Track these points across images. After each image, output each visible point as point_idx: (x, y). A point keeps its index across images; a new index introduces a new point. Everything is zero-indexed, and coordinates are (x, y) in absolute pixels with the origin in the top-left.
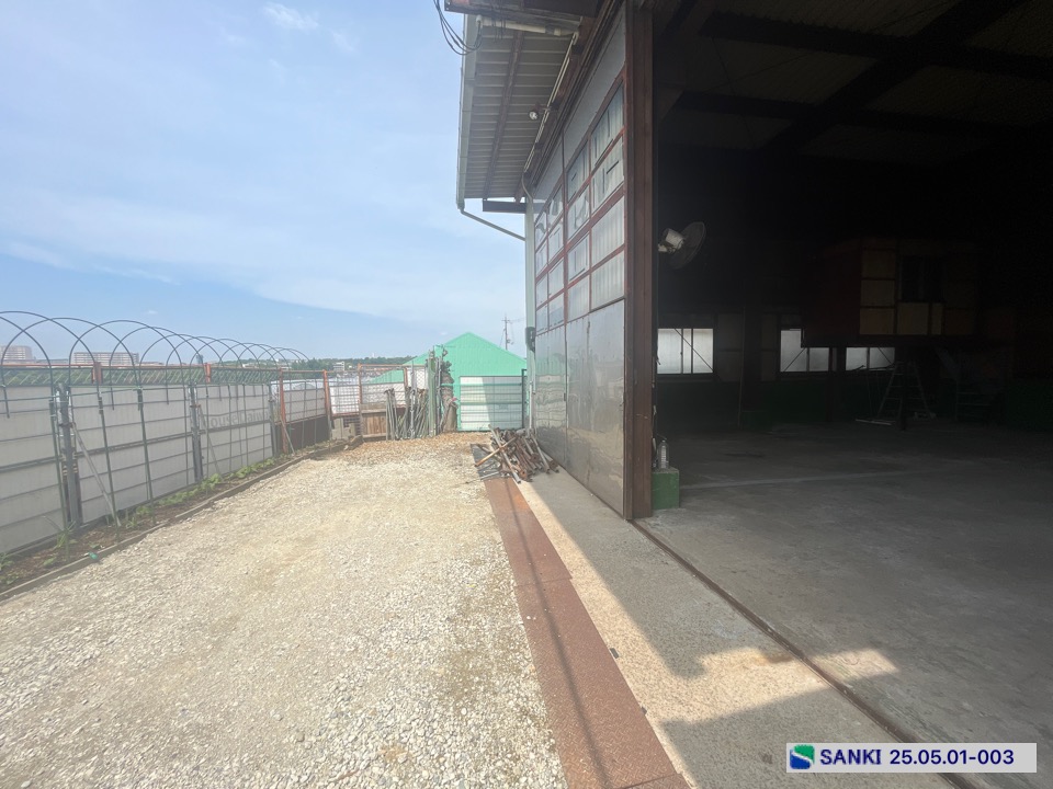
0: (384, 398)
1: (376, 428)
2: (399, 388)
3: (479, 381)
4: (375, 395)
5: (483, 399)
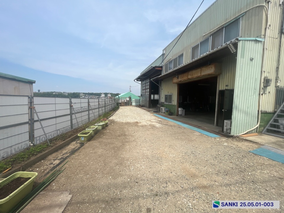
0: (124, 101)
1: (123, 104)
2: (125, 100)
3: (134, 100)
4: (123, 101)
5: (134, 102)
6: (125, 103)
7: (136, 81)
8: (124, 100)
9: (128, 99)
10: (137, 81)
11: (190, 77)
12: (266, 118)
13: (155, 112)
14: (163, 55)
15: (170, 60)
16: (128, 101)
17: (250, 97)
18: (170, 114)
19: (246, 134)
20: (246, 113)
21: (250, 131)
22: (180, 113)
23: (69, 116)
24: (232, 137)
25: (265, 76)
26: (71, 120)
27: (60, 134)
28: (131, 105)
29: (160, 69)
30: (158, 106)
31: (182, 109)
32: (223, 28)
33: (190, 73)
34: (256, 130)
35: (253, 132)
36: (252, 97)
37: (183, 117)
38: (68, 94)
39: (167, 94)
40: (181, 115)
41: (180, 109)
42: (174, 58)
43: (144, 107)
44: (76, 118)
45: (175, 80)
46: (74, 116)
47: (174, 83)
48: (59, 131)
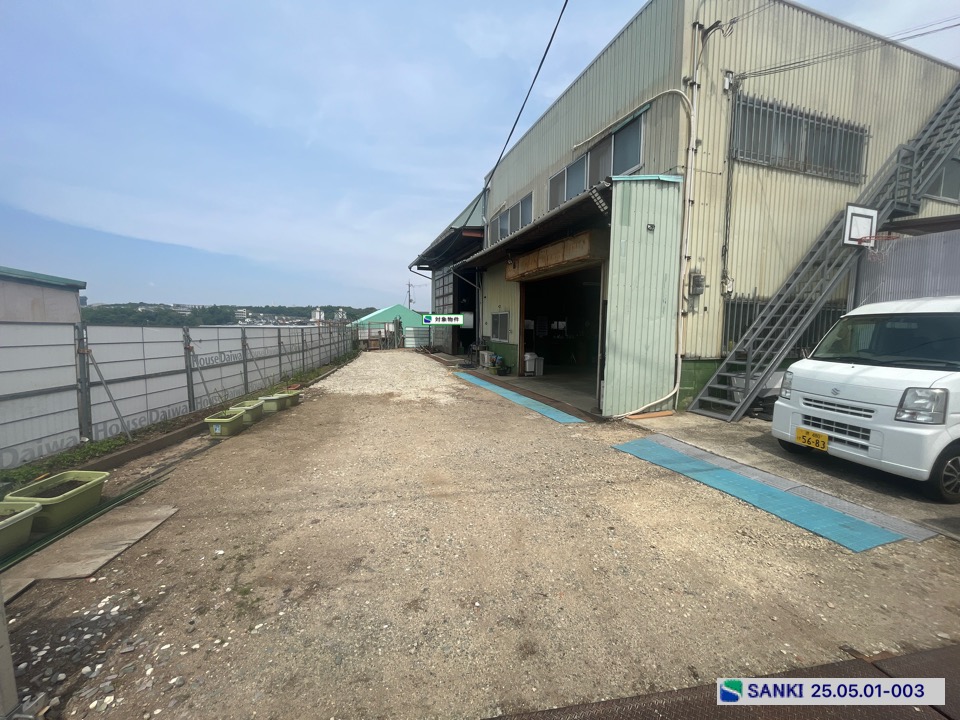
0: (377, 334)
1: (374, 345)
2: (383, 331)
3: (412, 329)
4: (374, 333)
5: (413, 336)
6: (383, 339)
7: (415, 268)
8: (380, 332)
9: (392, 328)
10: (419, 269)
11: (541, 264)
12: (699, 374)
13: (463, 366)
14: (486, 191)
15: (503, 211)
16: (392, 333)
17: (651, 322)
18: (503, 371)
19: (643, 412)
20: (643, 362)
21: (655, 406)
22: (529, 367)
23: (184, 376)
24: (606, 420)
25: (693, 267)
26: (190, 386)
27: (159, 421)
28: (402, 346)
29: (479, 235)
30: (474, 347)
31: (536, 356)
32: (610, 135)
33: (543, 252)
34: (671, 402)
35: (664, 407)
36: (657, 321)
37: (539, 379)
38: (194, 310)
39: (496, 311)
40: (532, 375)
41: (528, 356)
42: (512, 204)
43: (439, 352)
44: (204, 382)
45: (511, 273)
46: (196, 377)
47: (509, 280)
48: (154, 414)
